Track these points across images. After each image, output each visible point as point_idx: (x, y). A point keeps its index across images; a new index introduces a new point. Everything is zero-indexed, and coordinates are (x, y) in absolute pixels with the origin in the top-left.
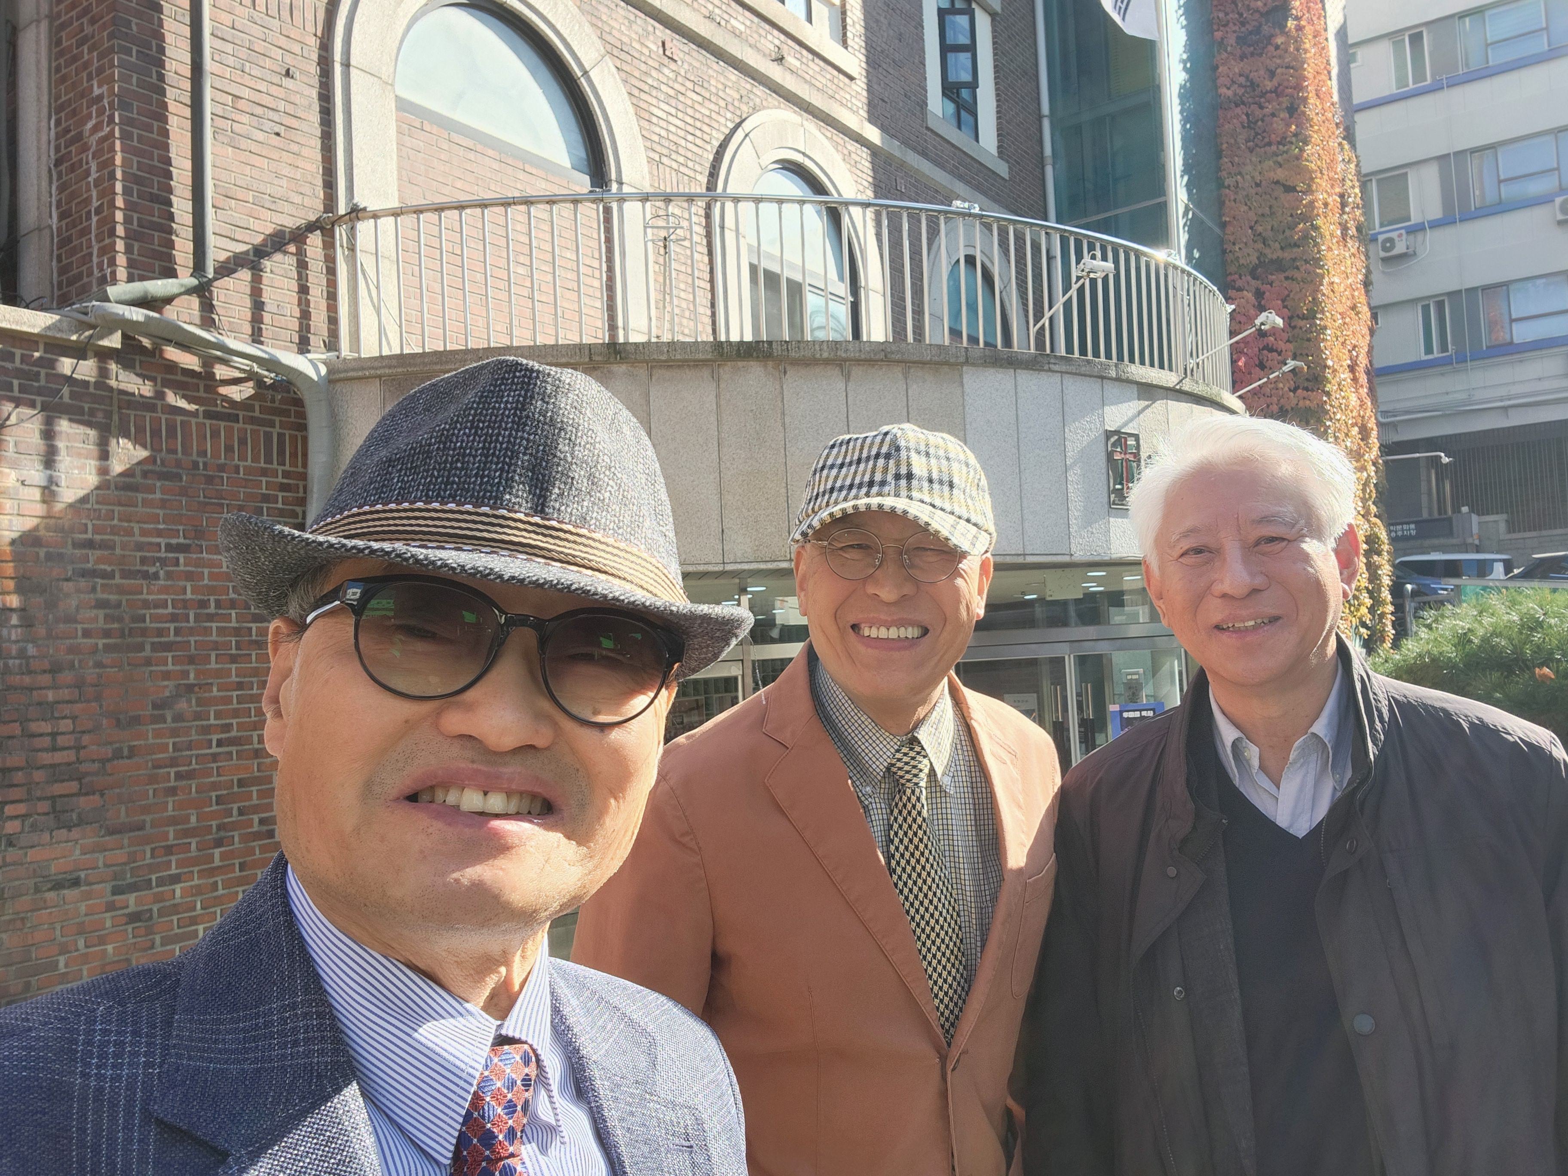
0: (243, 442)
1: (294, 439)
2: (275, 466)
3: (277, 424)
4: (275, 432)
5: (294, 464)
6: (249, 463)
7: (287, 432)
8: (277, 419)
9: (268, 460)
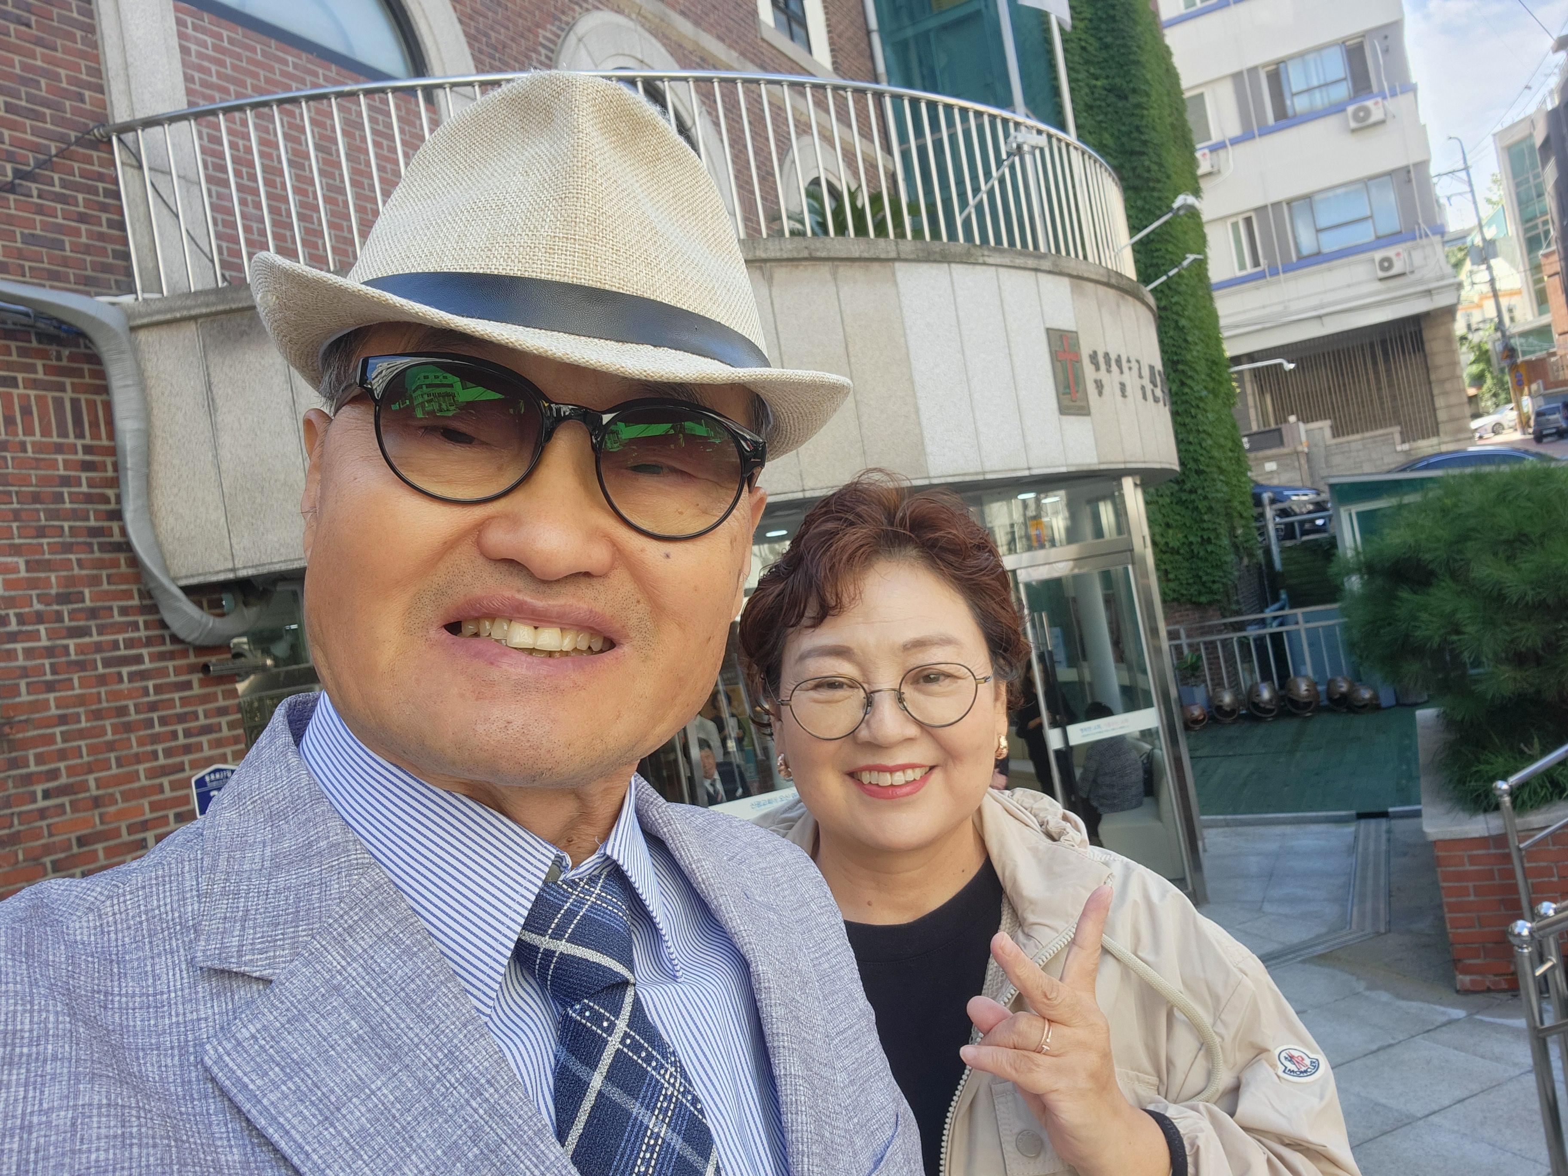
0: (26, 411)
1: (92, 405)
2: (71, 439)
3: (69, 387)
4: (67, 396)
5: (96, 436)
6: (38, 437)
7: (83, 397)
8: (68, 381)
9: (63, 433)
